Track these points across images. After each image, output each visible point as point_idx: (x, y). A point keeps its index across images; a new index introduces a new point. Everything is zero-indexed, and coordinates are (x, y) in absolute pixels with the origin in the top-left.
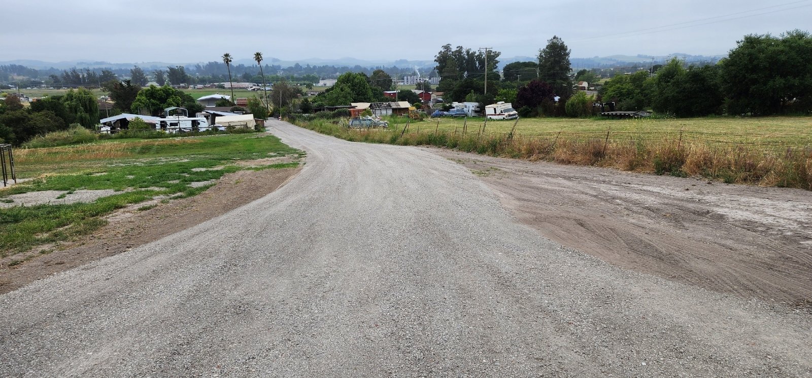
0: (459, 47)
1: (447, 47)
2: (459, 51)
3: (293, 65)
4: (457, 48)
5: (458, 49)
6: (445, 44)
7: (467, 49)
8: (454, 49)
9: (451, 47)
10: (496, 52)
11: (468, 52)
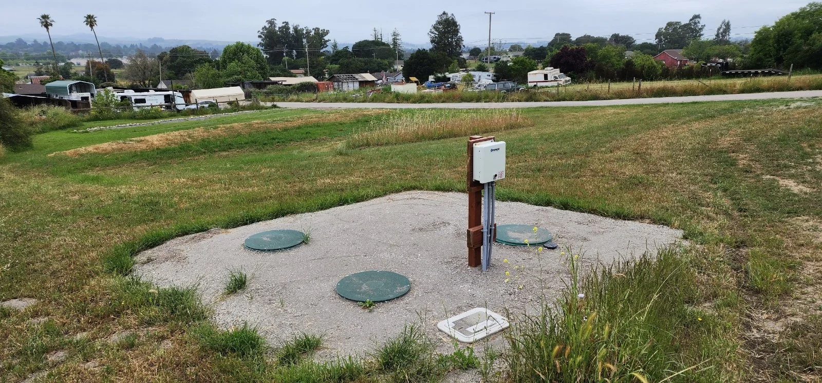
0: (285, 22)
1: (272, 23)
2: (286, 27)
3: (14, 41)
4: (283, 23)
5: (284, 25)
6: (269, 19)
7: (295, 25)
8: (279, 24)
9: (275, 22)
10: (324, 30)
11: (296, 29)
